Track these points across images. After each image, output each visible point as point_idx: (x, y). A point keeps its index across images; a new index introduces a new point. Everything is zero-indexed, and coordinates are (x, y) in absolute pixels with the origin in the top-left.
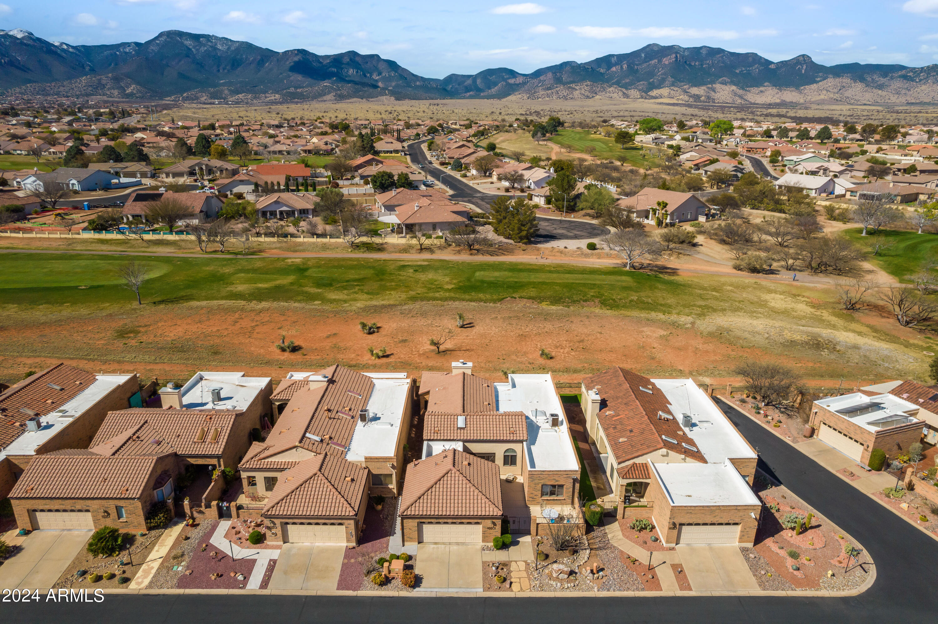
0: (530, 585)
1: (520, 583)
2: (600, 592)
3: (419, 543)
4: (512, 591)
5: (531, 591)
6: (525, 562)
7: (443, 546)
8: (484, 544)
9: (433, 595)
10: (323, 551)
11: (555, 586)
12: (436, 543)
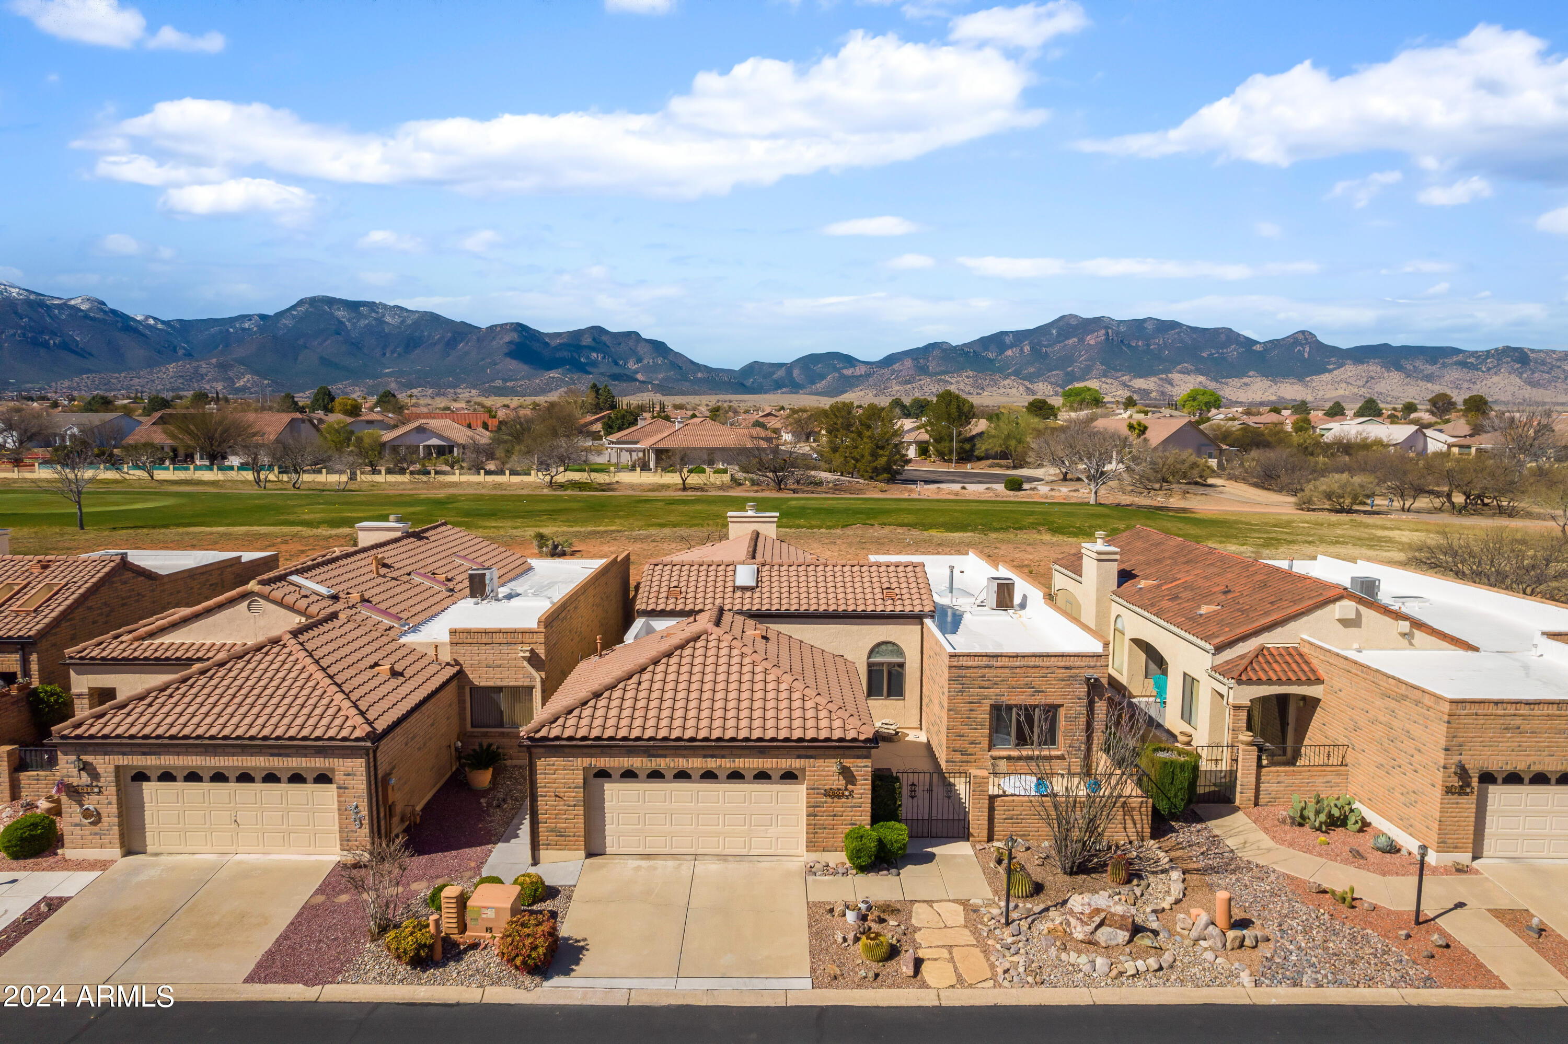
0: (993, 967)
1: (952, 960)
2: (1263, 989)
3: (589, 855)
4: (925, 985)
5: (997, 985)
6: (965, 903)
7: (671, 863)
8: (814, 856)
9: (618, 1000)
10: (247, 873)
11: (1087, 968)
12: (648, 856)
